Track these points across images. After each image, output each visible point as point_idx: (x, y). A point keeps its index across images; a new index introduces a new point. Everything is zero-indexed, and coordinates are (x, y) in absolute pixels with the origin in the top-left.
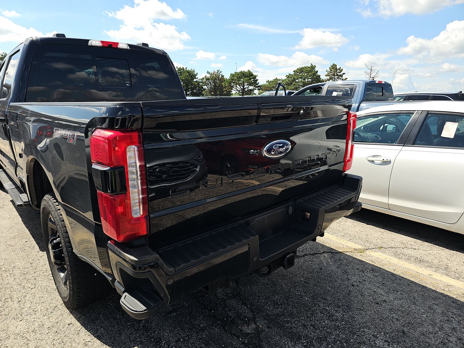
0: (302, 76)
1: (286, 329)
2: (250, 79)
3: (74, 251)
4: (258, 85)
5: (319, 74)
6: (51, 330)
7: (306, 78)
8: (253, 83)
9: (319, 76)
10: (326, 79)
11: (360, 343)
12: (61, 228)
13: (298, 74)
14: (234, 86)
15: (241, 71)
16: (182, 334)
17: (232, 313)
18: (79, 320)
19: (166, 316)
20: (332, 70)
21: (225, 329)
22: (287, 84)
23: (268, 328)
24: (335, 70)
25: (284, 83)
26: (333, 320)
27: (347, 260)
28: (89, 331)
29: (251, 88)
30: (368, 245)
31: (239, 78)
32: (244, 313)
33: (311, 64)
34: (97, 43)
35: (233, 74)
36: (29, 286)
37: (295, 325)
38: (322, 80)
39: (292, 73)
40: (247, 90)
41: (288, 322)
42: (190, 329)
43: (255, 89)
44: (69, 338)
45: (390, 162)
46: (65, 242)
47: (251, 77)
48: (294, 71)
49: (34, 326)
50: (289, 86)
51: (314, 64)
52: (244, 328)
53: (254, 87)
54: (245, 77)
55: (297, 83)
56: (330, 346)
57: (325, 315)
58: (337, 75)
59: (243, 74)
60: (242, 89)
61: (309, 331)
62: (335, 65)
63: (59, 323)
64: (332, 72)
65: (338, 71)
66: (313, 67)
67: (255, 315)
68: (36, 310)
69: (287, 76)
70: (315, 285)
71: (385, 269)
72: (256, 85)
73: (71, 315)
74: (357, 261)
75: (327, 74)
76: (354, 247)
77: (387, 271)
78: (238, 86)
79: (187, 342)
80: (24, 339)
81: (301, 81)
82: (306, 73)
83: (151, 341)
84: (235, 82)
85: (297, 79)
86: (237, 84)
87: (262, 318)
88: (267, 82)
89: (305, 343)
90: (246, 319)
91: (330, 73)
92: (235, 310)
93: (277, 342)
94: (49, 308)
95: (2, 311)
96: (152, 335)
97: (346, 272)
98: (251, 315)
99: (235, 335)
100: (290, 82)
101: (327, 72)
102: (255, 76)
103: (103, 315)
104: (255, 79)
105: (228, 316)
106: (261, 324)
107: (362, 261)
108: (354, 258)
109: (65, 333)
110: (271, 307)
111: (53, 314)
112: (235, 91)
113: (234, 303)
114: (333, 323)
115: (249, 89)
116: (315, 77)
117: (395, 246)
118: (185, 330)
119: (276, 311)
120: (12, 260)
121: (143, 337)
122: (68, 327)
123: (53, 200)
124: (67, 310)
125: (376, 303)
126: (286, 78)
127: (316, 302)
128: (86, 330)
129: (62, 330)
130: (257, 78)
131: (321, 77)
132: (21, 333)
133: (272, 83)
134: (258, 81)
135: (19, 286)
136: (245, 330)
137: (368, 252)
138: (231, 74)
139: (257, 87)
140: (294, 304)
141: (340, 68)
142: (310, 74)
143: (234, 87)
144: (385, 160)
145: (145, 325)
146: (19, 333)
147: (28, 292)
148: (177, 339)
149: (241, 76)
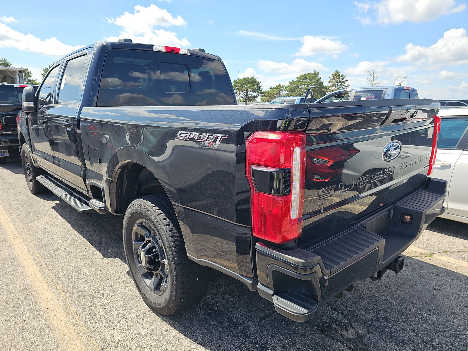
0: (305, 82)
1: (386, 333)
2: (254, 86)
3: (188, 254)
4: (261, 92)
5: (322, 80)
6: (150, 337)
7: (309, 84)
8: (256, 89)
9: (322, 83)
10: (329, 86)
11: (466, 346)
12: (166, 233)
13: (301, 80)
14: (238, 92)
15: (245, 78)
16: (284, 340)
17: (325, 318)
18: (174, 327)
19: (260, 322)
20: (335, 76)
21: (325, 335)
22: (290, 90)
23: (369, 333)
24: (338, 77)
25: (287, 89)
26: (430, 324)
27: (418, 264)
28: (189, 338)
29: (255, 94)
30: (432, 249)
31: (243, 85)
32: (338, 318)
33: (315, 71)
34: (161, 48)
35: (236, 80)
36: (108, 293)
37: (394, 329)
38: (326, 86)
39: (296, 80)
40: (251, 97)
41: (387, 327)
42: (290, 335)
43: (259, 96)
44: (172, 344)
45: (449, 166)
46: (171, 246)
47: (254, 84)
48: (297, 78)
49: (131, 334)
50: (292, 92)
51: (317, 71)
52: (343, 333)
53: (257, 93)
54: (249, 83)
55: (301, 89)
56: (438, 349)
57: (420, 319)
58: (340, 82)
59: (247, 80)
60: (245, 95)
61: (411, 335)
62: (338, 72)
63: (155, 330)
64: (335, 79)
65: (341, 78)
66: (316, 74)
67: (349, 320)
68: (126, 318)
69: (290, 82)
70: (397, 290)
71: (459, 272)
72: (260, 92)
73: (164, 322)
74: (429, 266)
75: (330, 81)
76: (420, 252)
77: (462, 275)
78: (241, 92)
79: (293, 348)
80: (126, 347)
81: (305, 88)
82: (310, 79)
83: (256, 347)
84: (238, 89)
85: (300, 86)
86: (240, 90)
87: (358, 323)
88: (270, 88)
89: (411, 347)
90: (343, 324)
91: (333, 79)
92: (327, 315)
93: (383, 346)
94: (138, 315)
95: (91, 319)
96: (254, 341)
97: (422, 277)
98: (345, 320)
99: (337, 340)
100: (293, 89)
101: (330, 79)
102: (259, 82)
103: (196, 321)
104: (258, 86)
105: (322, 321)
106: (361, 330)
107: (433, 265)
108: (424, 263)
109: (166, 340)
110: (362, 312)
111: (145, 321)
112: (238, 97)
113: (323, 308)
114: (431, 327)
115: (252, 95)
116: (318, 83)
117: (459, 250)
118: (286, 336)
119: (369, 316)
120: (79, 267)
121: (246, 343)
122: (166, 335)
123: (151, 204)
124: (158, 317)
125: (465, 306)
126: (289, 84)
127: (405, 307)
128: (186, 337)
129: (161, 337)
130: (260, 85)
131: (324, 84)
132: (120, 341)
133: (275, 89)
134: (261, 88)
135: (97, 294)
136: (346, 335)
137: (435, 256)
138: (234, 80)
139: (261, 93)
140: (384, 308)
141: (343, 75)
142: (313, 80)
143: (238, 94)
144: (445, 163)
145: (243, 331)
146: (118, 341)
147: (109, 299)
148: (282, 345)
149: (244, 82)
